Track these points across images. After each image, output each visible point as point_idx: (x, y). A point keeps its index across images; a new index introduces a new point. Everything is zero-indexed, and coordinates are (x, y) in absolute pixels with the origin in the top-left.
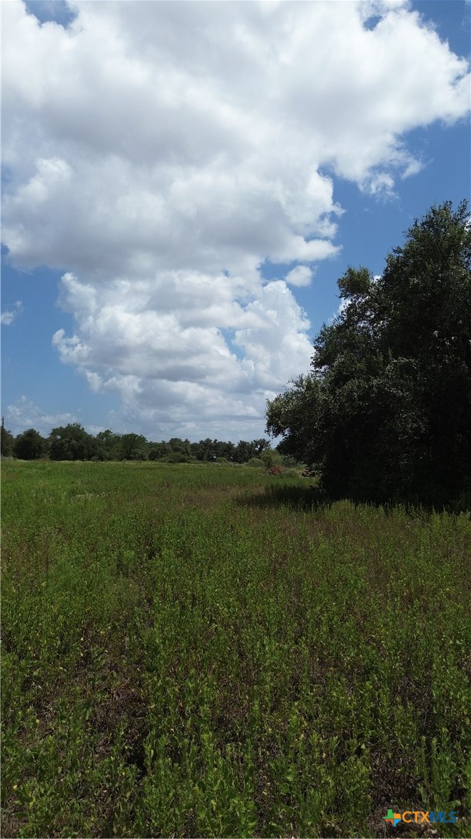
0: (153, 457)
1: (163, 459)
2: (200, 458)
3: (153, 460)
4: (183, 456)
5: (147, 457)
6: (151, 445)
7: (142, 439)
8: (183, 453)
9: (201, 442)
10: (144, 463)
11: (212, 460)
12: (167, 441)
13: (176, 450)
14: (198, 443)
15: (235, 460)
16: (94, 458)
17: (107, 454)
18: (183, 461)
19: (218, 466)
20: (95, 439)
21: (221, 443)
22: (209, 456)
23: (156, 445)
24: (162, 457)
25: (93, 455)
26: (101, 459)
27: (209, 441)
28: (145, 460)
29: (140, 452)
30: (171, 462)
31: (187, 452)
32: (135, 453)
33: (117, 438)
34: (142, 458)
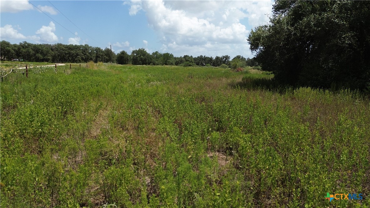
2: (198, 64)
3: (177, 65)
4: (190, 63)
5: (174, 64)
6: (175, 58)
7: (172, 55)
9: (198, 57)
12: (183, 56)
13: (187, 61)
15: (214, 65)
16: (151, 64)
17: (157, 62)
18: (190, 66)
19: (205, 68)
20: (151, 55)
21: (207, 57)
22: (202, 63)
26: (154, 64)
27: (201, 56)
29: (171, 61)
30: (184, 66)
33: (161, 55)
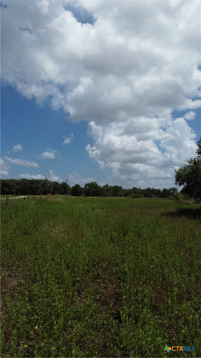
0: (125, 195)
1: (129, 196)
2: (146, 196)
3: (125, 197)
4: (138, 195)
5: (123, 195)
6: (125, 190)
7: (121, 188)
8: (138, 194)
9: (146, 189)
10: (122, 198)
11: (151, 197)
12: (131, 188)
13: (135, 192)
14: (145, 189)
15: (161, 197)
16: (102, 195)
17: (107, 194)
18: (138, 197)
19: (153, 199)
20: (101, 188)
21: (155, 189)
22: (149, 195)
23: (126, 190)
24: (129, 195)
25: (101, 194)
26: (104, 196)
27: (149, 188)
28: (122, 196)
29: (120, 193)
30: (133, 197)
31: (140, 193)
32: (118, 194)
33: (111, 187)
34: (121, 196)
